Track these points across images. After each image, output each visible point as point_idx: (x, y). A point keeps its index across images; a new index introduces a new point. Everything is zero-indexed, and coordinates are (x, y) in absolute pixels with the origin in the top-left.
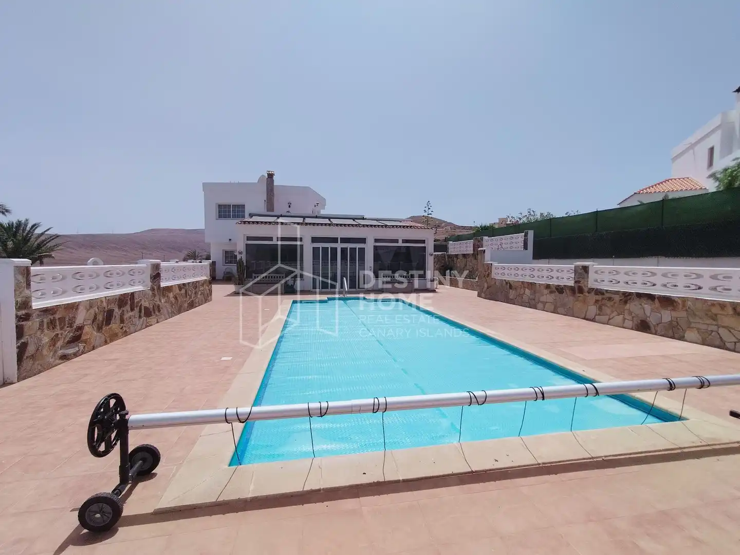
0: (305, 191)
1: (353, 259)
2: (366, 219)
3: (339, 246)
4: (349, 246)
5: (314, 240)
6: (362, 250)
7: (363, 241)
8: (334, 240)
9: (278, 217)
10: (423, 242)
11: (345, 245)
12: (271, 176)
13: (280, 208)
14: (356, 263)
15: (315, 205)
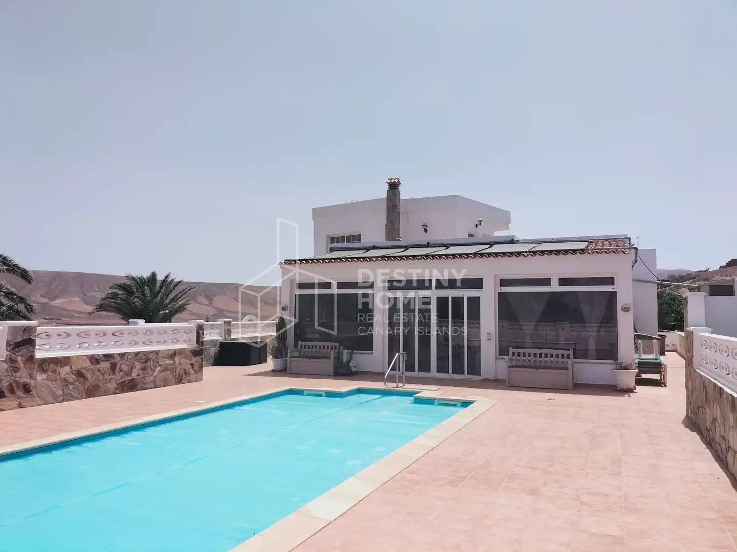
1: (458, 316)
3: (433, 294)
4: (450, 294)
5: (392, 285)
6: (475, 303)
7: (477, 283)
10: (610, 281)
11: (443, 293)
12: (394, 186)
13: (410, 232)
14: (463, 323)
15: (476, 225)
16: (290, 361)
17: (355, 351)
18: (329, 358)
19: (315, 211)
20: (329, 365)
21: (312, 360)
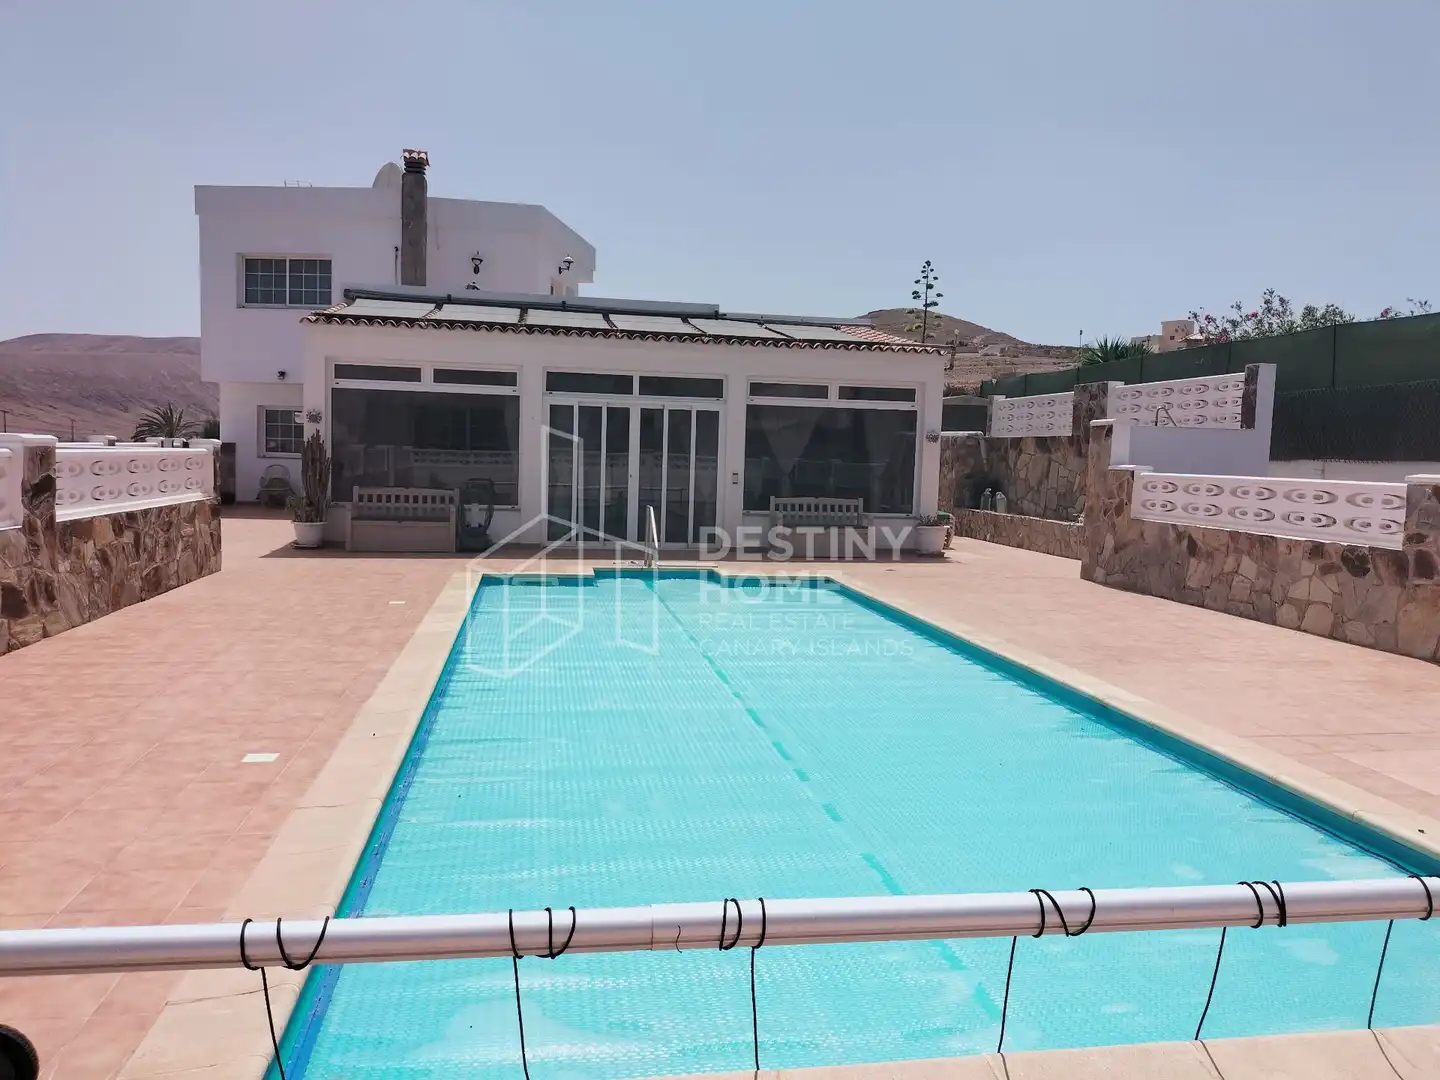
0: (531, 220)
1: (679, 446)
2: (723, 317)
3: (636, 403)
4: (667, 403)
5: (557, 381)
6: (709, 420)
7: (713, 388)
8: (621, 384)
9: (439, 303)
10: (908, 395)
11: (653, 402)
12: (416, 167)
13: (445, 270)
14: (688, 460)
15: (560, 268)
16: (352, 526)
17: (496, 507)
18: (447, 520)
19: (201, 191)
20: (448, 531)
21: (404, 523)
